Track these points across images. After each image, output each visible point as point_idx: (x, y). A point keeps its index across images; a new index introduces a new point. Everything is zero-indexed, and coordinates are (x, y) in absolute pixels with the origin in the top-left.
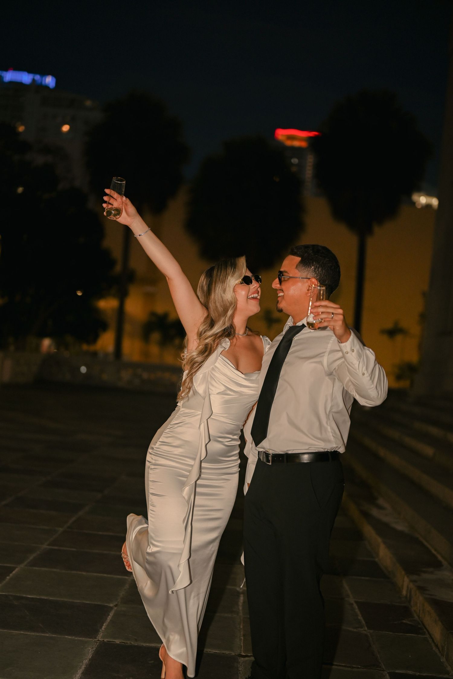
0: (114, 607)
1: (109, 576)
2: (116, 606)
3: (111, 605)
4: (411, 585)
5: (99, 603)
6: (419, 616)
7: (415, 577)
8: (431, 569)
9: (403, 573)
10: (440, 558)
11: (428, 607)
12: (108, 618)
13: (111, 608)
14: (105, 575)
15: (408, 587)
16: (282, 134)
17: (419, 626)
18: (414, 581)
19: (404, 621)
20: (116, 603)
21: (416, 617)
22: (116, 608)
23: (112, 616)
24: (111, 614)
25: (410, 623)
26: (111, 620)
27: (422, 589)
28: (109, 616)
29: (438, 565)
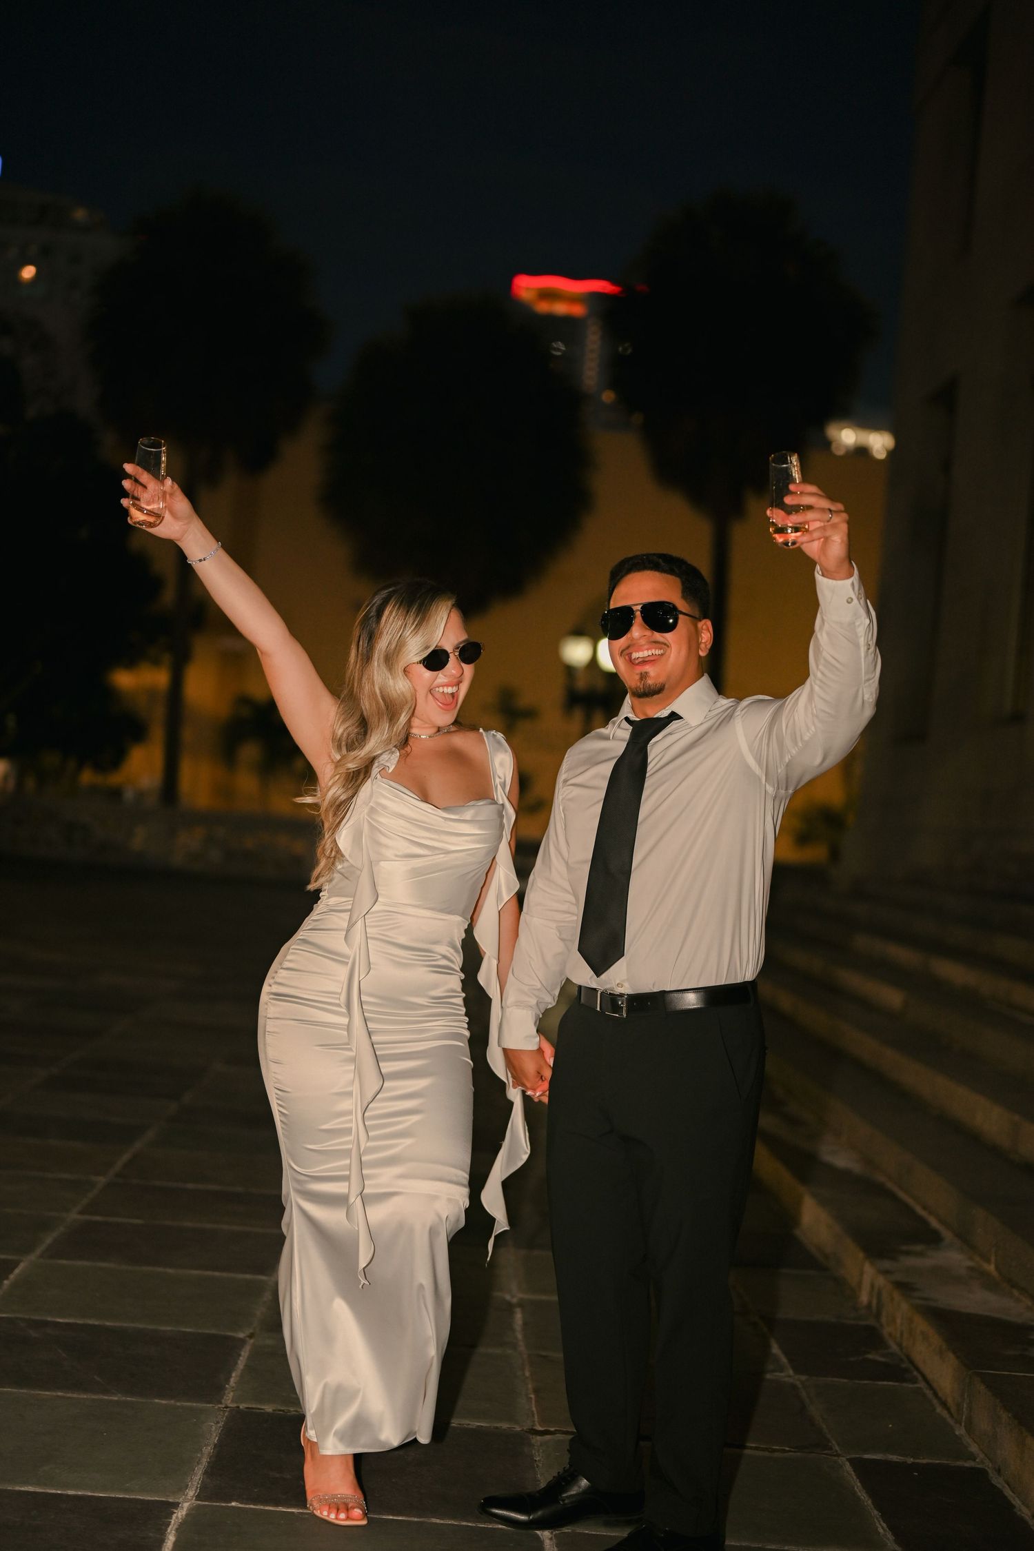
0: (248, 1339)
1: (225, 1275)
2: (251, 1336)
3: (241, 1335)
4: (881, 1281)
5: (213, 1331)
6: (900, 1345)
7: (887, 1264)
8: (919, 1248)
9: (861, 1255)
10: (934, 1223)
11: (921, 1325)
12: (239, 1362)
13: (242, 1342)
14: (217, 1274)
15: (872, 1286)
16: (527, 287)
17: (903, 1366)
18: (886, 1272)
19: (870, 1356)
20: (251, 1331)
21: (894, 1348)
22: (252, 1341)
23: (246, 1357)
24: (245, 1353)
25: (882, 1359)
26: (245, 1366)
27: (905, 1288)
28: (241, 1358)
29: (933, 1239)
